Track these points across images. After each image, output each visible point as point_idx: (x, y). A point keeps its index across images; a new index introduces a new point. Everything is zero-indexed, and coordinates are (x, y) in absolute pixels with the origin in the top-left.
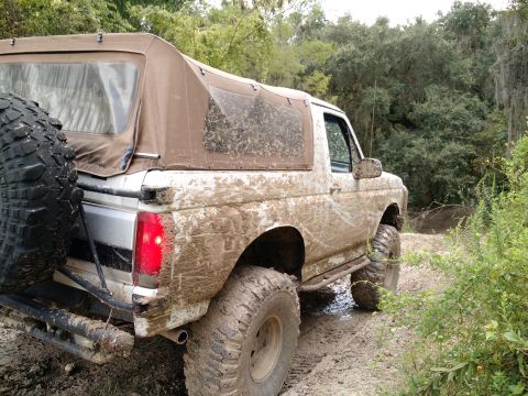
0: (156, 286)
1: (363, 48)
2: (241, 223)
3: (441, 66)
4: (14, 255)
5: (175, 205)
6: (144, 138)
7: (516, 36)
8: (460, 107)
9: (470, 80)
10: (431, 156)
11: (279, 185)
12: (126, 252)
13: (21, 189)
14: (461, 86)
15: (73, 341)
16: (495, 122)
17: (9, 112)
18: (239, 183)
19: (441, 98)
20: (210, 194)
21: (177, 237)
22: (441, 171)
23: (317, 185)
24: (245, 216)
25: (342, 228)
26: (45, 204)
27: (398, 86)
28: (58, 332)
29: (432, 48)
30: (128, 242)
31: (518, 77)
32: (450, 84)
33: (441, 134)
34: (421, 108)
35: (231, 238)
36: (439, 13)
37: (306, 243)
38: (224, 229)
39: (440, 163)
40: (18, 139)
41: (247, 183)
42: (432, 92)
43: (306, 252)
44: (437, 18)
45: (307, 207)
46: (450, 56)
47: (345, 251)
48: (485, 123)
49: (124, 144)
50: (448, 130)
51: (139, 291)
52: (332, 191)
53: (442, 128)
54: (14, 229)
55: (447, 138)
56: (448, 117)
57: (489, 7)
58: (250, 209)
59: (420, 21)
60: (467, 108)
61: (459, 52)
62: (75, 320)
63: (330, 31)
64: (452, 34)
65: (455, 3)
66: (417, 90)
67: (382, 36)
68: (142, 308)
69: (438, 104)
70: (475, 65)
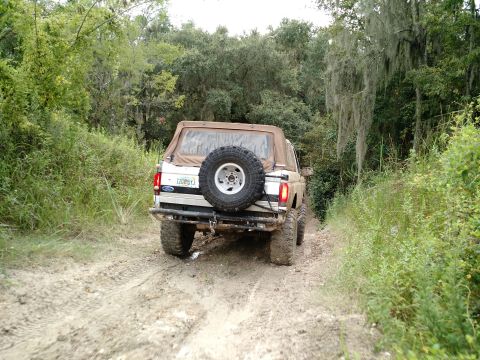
1: (206, 53)
3: (273, 74)
5: (289, 181)
6: (278, 160)
8: (290, 110)
9: (297, 87)
12: (276, 196)
14: (289, 91)
15: (257, 226)
16: (319, 123)
19: (274, 101)
24: (293, 187)
27: (237, 89)
28: (253, 224)
29: (266, 58)
30: (277, 193)
32: (280, 89)
34: (257, 110)
36: (270, 28)
38: (292, 191)
42: (267, 96)
44: (268, 32)
46: (280, 65)
48: (310, 124)
49: (270, 162)
51: (281, 208)
56: (280, 118)
57: (311, 25)
59: (255, 34)
60: (295, 111)
61: (288, 62)
62: (261, 219)
63: (175, 35)
64: (281, 47)
65: (284, 20)
66: (253, 94)
67: (223, 43)
68: (284, 212)
69: (272, 107)
70: (300, 74)
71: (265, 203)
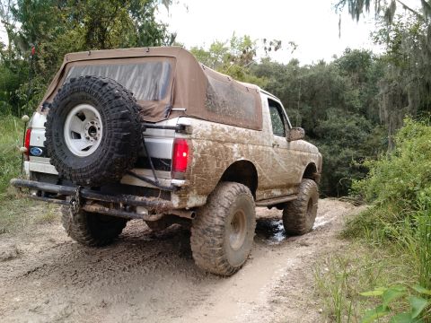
0: (184, 179)
1: (282, 81)
2: (224, 153)
3: (337, 94)
4: (113, 157)
5: (193, 136)
6: (176, 101)
7: (393, 77)
8: (352, 124)
9: (359, 105)
10: (332, 158)
11: (244, 135)
12: (168, 161)
13: (119, 123)
14: (352, 109)
15: (135, 212)
16: (378, 134)
17: (110, 84)
18: (223, 130)
19: (338, 117)
20: (209, 133)
21: (194, 153)
22: (339, 168)
23: (265, 140)
24: (227, 150)
25: (280, 170)
26: (130, 131)
27: (307, 108)
28: (128, 207)
29: (331, 82)
30: (169, 156)
31: (394, 103)
32: (344, 107)
33: (339, 142)
34: (324, 124)
35: (220, 160)
36: (335, 56)
37: (259, 175)
38: (216, 154)
39: (339, 163)
40: (117, 97)
41: (227, 131)
42: (332, 113)
43: (259, 180)
44: (333, 60)
45: (259, 152)
46: (343, 87)
47: (281, 187)
48: (371, 136)
49: (165, 105)
50: (344, 140)
51: (175, 181)
52: (274, 145)
53: (339, 138)
54: (114, 144)
55: (343, 146)
56: (343, 130)
57: (371, 52)
58: (229, 146)
59: (322, 63)
60: (357, 124)
61: (350, 84)
62: (139, 199)
63: (256, 68)
64: (344, 72)
65: (347, 49)
66: (320, 111)
67: (295, 73)
68: (178, 188)
69: (336, 121)
70: (361, 94)
71: (148, 174)
